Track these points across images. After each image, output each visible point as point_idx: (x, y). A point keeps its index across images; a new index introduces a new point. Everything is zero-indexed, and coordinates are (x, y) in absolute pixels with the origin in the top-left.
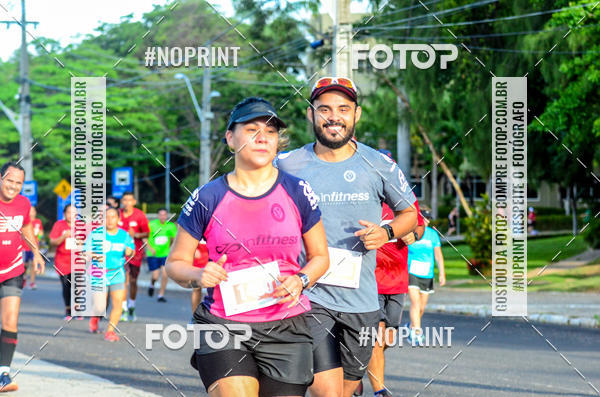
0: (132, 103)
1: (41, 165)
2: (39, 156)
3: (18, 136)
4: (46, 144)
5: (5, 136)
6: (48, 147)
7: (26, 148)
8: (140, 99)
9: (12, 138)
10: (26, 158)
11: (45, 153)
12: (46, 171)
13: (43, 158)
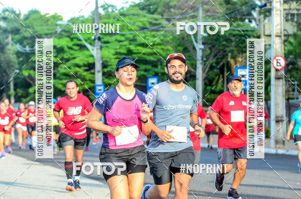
0: (157, 40)
1: (107, 76)
2: (106, 70)
3: (94, 59)
4: (109, 64)
5: (86, 59)
6: (111, 65)
7: (98, 66)
8: (162, 38)
9: (91, 60)
10: (99, 72)
11: (109, 69)
12: (110, 79)
13: (108, 72)
